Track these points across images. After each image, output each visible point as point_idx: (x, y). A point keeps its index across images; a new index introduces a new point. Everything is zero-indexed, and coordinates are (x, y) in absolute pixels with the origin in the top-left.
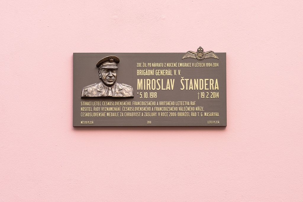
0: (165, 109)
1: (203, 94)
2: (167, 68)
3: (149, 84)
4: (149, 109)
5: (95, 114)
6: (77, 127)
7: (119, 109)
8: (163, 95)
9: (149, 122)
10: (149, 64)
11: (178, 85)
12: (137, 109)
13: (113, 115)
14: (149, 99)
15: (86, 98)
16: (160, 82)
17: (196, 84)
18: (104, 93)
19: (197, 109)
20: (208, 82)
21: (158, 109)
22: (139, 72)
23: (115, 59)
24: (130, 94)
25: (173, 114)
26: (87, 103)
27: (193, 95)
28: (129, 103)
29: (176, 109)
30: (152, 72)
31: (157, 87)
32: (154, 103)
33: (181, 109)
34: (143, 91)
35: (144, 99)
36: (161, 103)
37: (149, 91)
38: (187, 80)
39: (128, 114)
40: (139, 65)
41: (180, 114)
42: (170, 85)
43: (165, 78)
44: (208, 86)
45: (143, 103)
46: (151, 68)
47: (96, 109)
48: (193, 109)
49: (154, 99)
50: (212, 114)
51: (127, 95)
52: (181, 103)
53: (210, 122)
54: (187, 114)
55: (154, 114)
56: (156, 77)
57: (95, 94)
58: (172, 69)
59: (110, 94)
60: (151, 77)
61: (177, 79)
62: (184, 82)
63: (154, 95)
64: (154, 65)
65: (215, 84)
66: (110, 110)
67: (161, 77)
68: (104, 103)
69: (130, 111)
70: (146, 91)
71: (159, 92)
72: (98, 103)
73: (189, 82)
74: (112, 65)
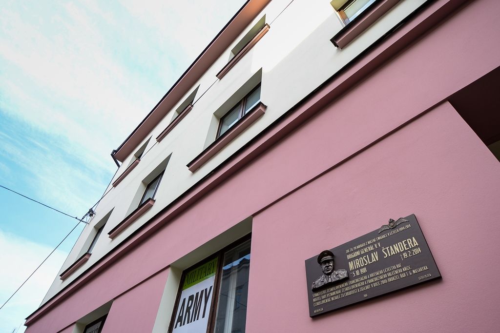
0: (376, 279)
1: (405, 255)
2: (369, 245)
3: (358, 263)
4: (363, 284)
5: (324, 302)
6: (315, 317)
7: (340, 292)
8: (371, 268)
9: (366, 295)
10: (355, 248)
11: (381, 255)
12: (353, 287)
13: (336, 298)
14: (361, 275)
15: (316, 290)
16: (366, 258)
17: (396, 249)
18: (326, 281)
19: (405, 269)
20: (406, 243)
21: (370, 281)
22: (349, 257)
23: (328, 253)
24: (346, 276)
25: (384, 282)
26: (317, 295)
27: (396, 258)
28: (346, 284)
29: (385, 276)
30: (358, 253)
31: (365, 262)
32: (365, 278)
33: (390, 274)
34: (355, 270)
35: (357, 277)
36: (372, 275)
37: (359, 269)
38: (387, 248)
39: (347, 294)
40: (348, 251)
41: (390, 280)
42: (375, 257)
43: (369, 253)
44: (407, 246)
45: (357, 280)
46: (357, 250)
47: (323, 297)
48: (400, 271)
49: (364, 274)
50: (421, 270)
51: (342, 277)
52: (388, 269)
53: (421, 278)
54: (397, 278)
55: (367, 287)
56: (361, 256)
57: (320, 285)
58: (373, 244)
59: (330, 281)
60: (358, 257)
61: (379, 250)
62: (386, 251)
63: (364, 270)
64: (358, 247)
65: (413, 242)
66: (334, 294)
67: (365, 254)
68: (328, 290)
69: (349, 291)
70: (357, 269)
71: (367, 266)
72: (324, 292)
73: (389, 249)
74: (329, 257)
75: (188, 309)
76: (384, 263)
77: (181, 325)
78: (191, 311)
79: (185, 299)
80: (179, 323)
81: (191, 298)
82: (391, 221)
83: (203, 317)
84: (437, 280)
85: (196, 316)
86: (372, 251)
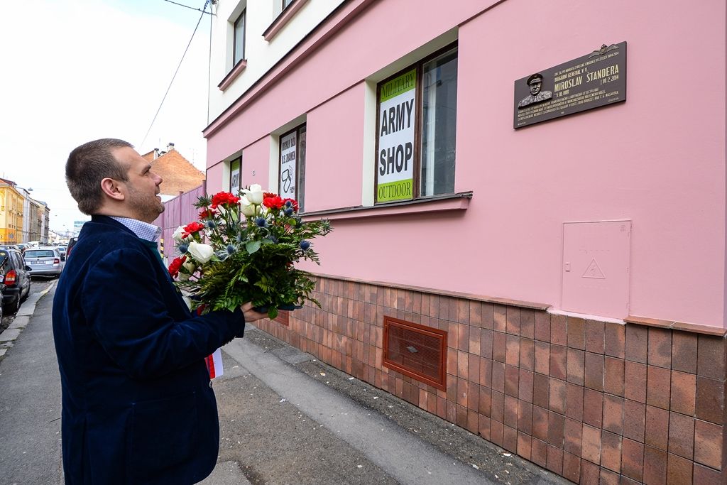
0: (575, 100)
1: (605, 81)
2: (577, 70)
3: (563, 86)
4: (563, 103)
5: (527, 117)
6: (517, 129)
7: (542, 109)
8: (573, 91)
9: (563, 113)
10: (564, 71)
11: (585, 79)
12: (554, 106)
13: (538, 114)
14: (563, 97)
15: (521, 108)
16: (571, 81)
17: (599, 74)
18: (532, 101)
19: (600, 93)
20: (609, 70)
21: (569, 102)
22: (556, 80)
23: (538, 75)
24: (550, 96)
25: (580, 103)
26: (522, 111)
27: (596, 83)
28: (549, 103)
29: (583, 98)
30: (565, 76)
31: (569, 85)
32: (566, 98)
33: (587, 97)
34: (558, 92)
35: (559, 98)
36: (572, 97)
37: (562, 91)
38: (592, 74)
39: (548, 111)
40: (556, 74)
41: (586, 101)
42: (579, 81)
43: (575, 77)
44: (609, 73)
45: (559, 101)
46: (565, 74)
47: (527, 114)
48: (596, 94)
49: (566, 96)
50: (612, 94)
51: (546, 98)
52: (587, 92)
53: (610, 101)
54: (592, 99)
55: (566, 106)
56: (568, 79)
57: (526, 104)
58: (580, 69)
59: (535, 101)
60: (564, 80)
61: (584, 75)
62: (590, 76)
63: (566, 92)
64: (567, 71)
65: (615, 69)
66: (537, 111)
67: (572, 78)
68: (532, 108)
69: (549, 109)
70: (560, 91)
71: (570, 89)
72: (529, 109)
74: (538, 80)
75: (391, 120)
76: (585, 86)
77: (386, 134)
78: (395, 121)
79: (385, 112)
80: (384, 133)
81: (392, 110)
83: (409, 126)
84: (622, 102)
85: (401, 126)
86: (578, 76)
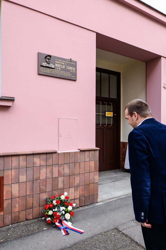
0: (62, 73)
1: (71, 71)
2: (63, 62)
3: (59, 66)
4: (58, 72)
5: (45, 71)
6: (39, 74)
7: (51, 71)
9: (59, 76)
12: (55, 72)
13: (49, 72)
14: (58, 70)
15: (42, 66)
16: (61, 65)
17: (70, 68)
18: (47, 65)
19: (70, 75)
22: (56, 62)
25: (64, 75)
26: (42, 68)
27: (69, 71)
28: (53, 70)
29: (65, 74)
30: (59, 63)
32: (60, 71)
34: (57, 67)
35: (57, 69)
36: (62, 71)
37: (59, 68)
39: (53, 73)
40: (56, 60)
41: (66, 75)
42: (64, 67)
43: (63, 65)
44: (73, 69)
45: (57, 71)
46: (59, 61)
48: (69, 74)
49: (60, 70)
50: (73, 77)
52: (66, 72)
53: (73, 79)
54: (68, 76)
55: (60, 74)
57: (45, 65)
59: (49, 66)
60: (59, 64)
63: (60, 69)
64: (60, 61)
65: (74, 69)
66: (48, 71)
67: (62, 64)
68: (47, 68)
70: (58, 67)
71: (61, 68)
72: (45, 68)
73: (68, 67)
74: (49, 58)
76: (65, 70)
82: (71, 59)
84: (75, 81)
86: (64, 65)
